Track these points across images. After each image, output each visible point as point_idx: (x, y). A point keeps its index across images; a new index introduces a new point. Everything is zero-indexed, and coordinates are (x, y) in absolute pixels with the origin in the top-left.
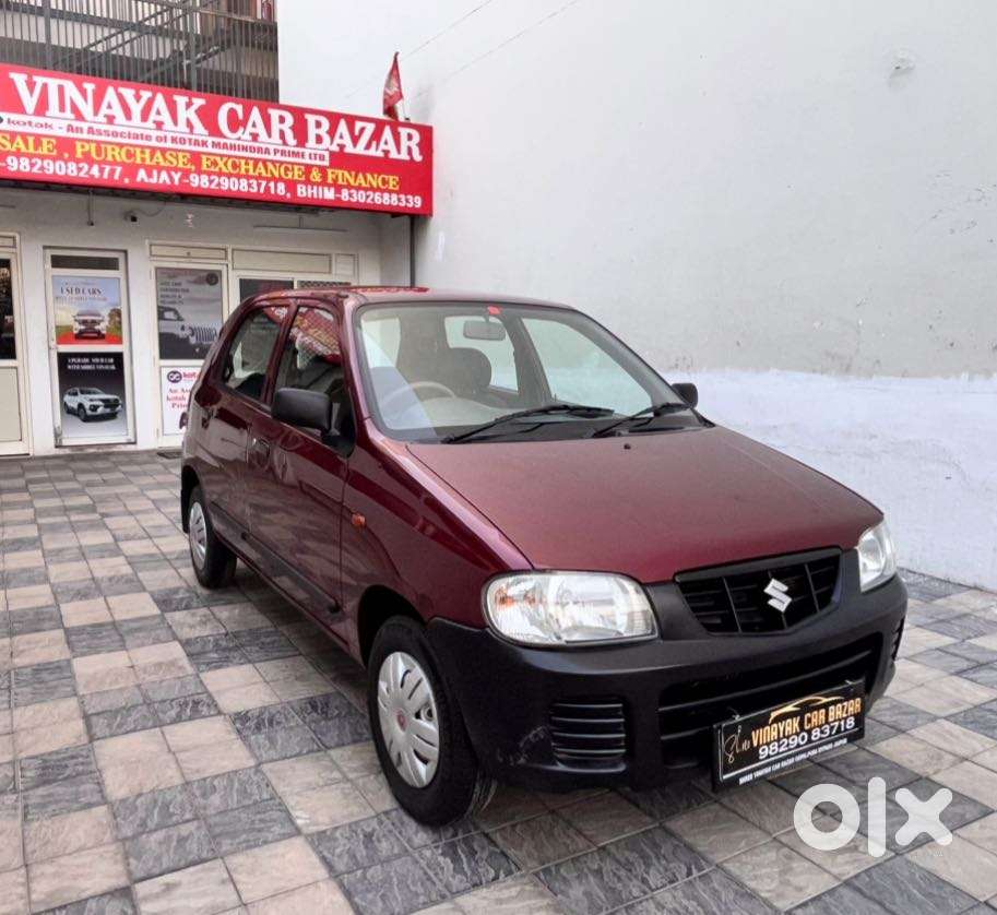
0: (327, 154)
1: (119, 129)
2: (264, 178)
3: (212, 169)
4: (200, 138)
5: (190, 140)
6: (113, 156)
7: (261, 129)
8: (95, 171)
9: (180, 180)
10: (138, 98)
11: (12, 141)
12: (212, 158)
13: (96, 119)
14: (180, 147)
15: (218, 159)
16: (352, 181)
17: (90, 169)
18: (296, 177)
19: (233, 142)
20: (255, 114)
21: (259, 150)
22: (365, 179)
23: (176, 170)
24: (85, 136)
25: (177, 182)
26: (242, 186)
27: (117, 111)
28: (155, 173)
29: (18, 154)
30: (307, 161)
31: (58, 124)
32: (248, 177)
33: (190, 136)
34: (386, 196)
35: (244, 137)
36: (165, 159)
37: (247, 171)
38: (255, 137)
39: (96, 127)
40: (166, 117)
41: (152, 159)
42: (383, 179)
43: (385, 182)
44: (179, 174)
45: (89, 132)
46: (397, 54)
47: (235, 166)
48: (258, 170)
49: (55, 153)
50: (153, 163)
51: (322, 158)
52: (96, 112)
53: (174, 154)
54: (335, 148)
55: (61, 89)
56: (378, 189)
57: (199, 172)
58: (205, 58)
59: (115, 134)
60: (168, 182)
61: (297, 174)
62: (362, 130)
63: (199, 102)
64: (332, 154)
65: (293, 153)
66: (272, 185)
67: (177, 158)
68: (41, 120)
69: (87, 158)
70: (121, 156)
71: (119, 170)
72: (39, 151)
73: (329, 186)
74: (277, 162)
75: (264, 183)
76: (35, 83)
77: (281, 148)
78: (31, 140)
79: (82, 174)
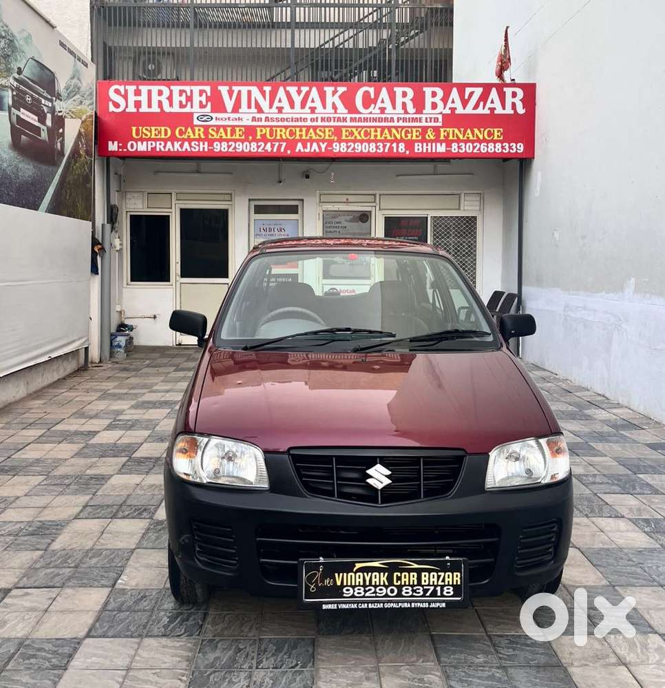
0: (440, 117)
1: (285, 116)
2: (389, 141)
3: (350, 138)
4: (341, 116)
5: (334, 118)
6: (281, 135)
7: (388, 104)
8: (268, 147)
9: (326, 148)
10: (299, 92)
11: (217, 132)
12: (350, 129)
13: (271, 111)
14: (326, 124)
15: (354, 130)
16: (461, 137)
17: (265, 146)
18: (414, 138)
19: (366, 116)
20: (384, 93)
21: (386, 120)
22: (473, 133)
23: (323, 141)
24: (263, 123)
25: (323, 150)
26: (371, 149)
27: (285, 103)
28: (309, 144)
29: (221, 140)
30: (424, 124)
31: (246, 117)
32: (376, 141)
33: (335, 115)
34: (491, 145)
35: (373, 112)
36: (316, 134)
37: (376, 136)
38: (383, 110)
39: (270, 116)
40: (318, 104)
41: (306, 135)
42: (489, 132)
43: (490, 134)
44: (326, 144)
45: (265, 121)
46: (507, 27)
47: (367, 134)
48: (384, 135)
49: (243, 137)
50: (308, 138)
51: (436, 120)
52: (271, 106)
53: (322, 129)
54: (447, 111)
55: (249, 93)
56: (484, 140)
57: (340, 141)
58: (407, 41)
59: (283, 120)
60: (317, 150)
61: (414, 135)
62: (471, 94)
63: (341, 90)
64: (445, 116)
65: (413, 118)
66: (394, 145)
67: (324, 132)
68: (236, 116)
69: (264, 139)
70: (285, 134)
71: (284, 144)
72: (234, 137)
73: (441, 142)
74: (399, 127)
75: (388, 144)
76: (233, 91)
77: (402, 116)
78: (229, 130)
79: (260, 150)
